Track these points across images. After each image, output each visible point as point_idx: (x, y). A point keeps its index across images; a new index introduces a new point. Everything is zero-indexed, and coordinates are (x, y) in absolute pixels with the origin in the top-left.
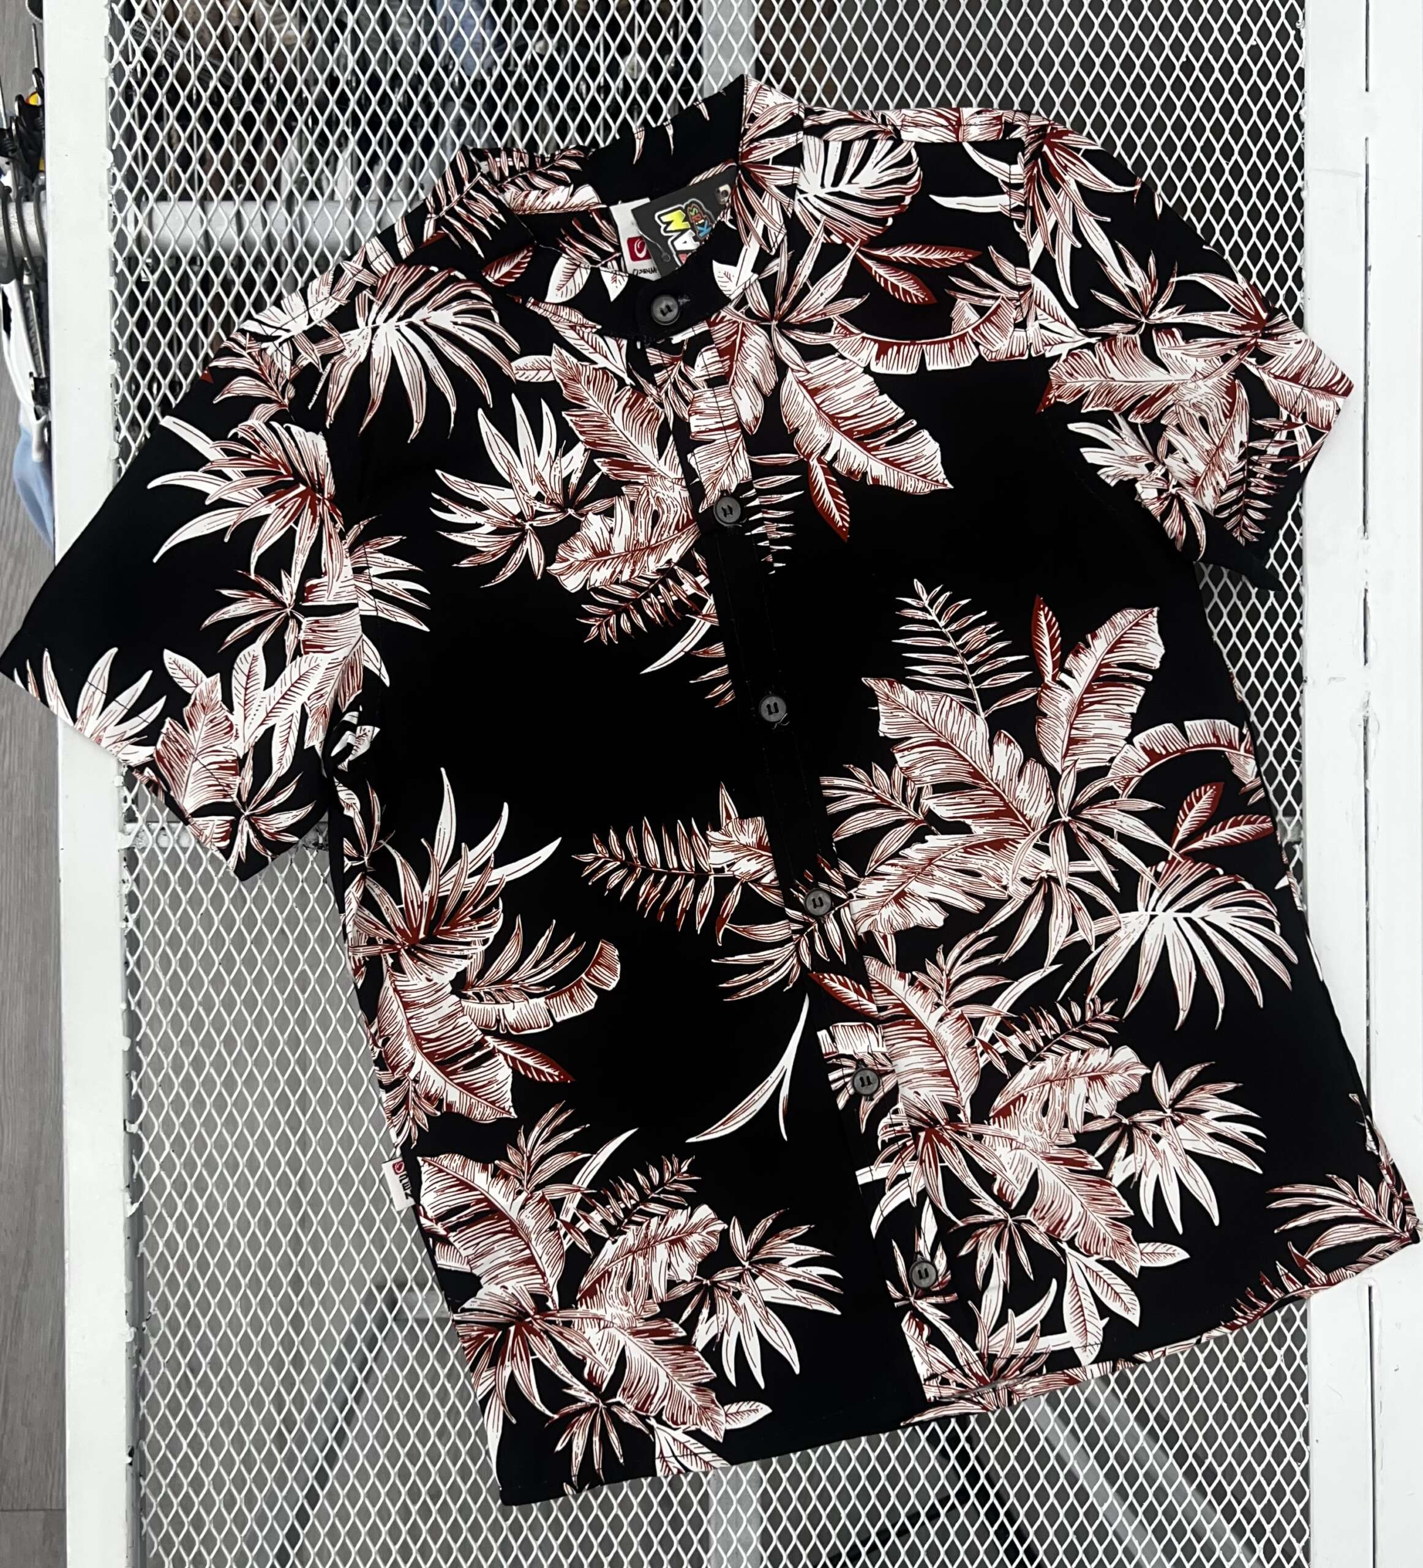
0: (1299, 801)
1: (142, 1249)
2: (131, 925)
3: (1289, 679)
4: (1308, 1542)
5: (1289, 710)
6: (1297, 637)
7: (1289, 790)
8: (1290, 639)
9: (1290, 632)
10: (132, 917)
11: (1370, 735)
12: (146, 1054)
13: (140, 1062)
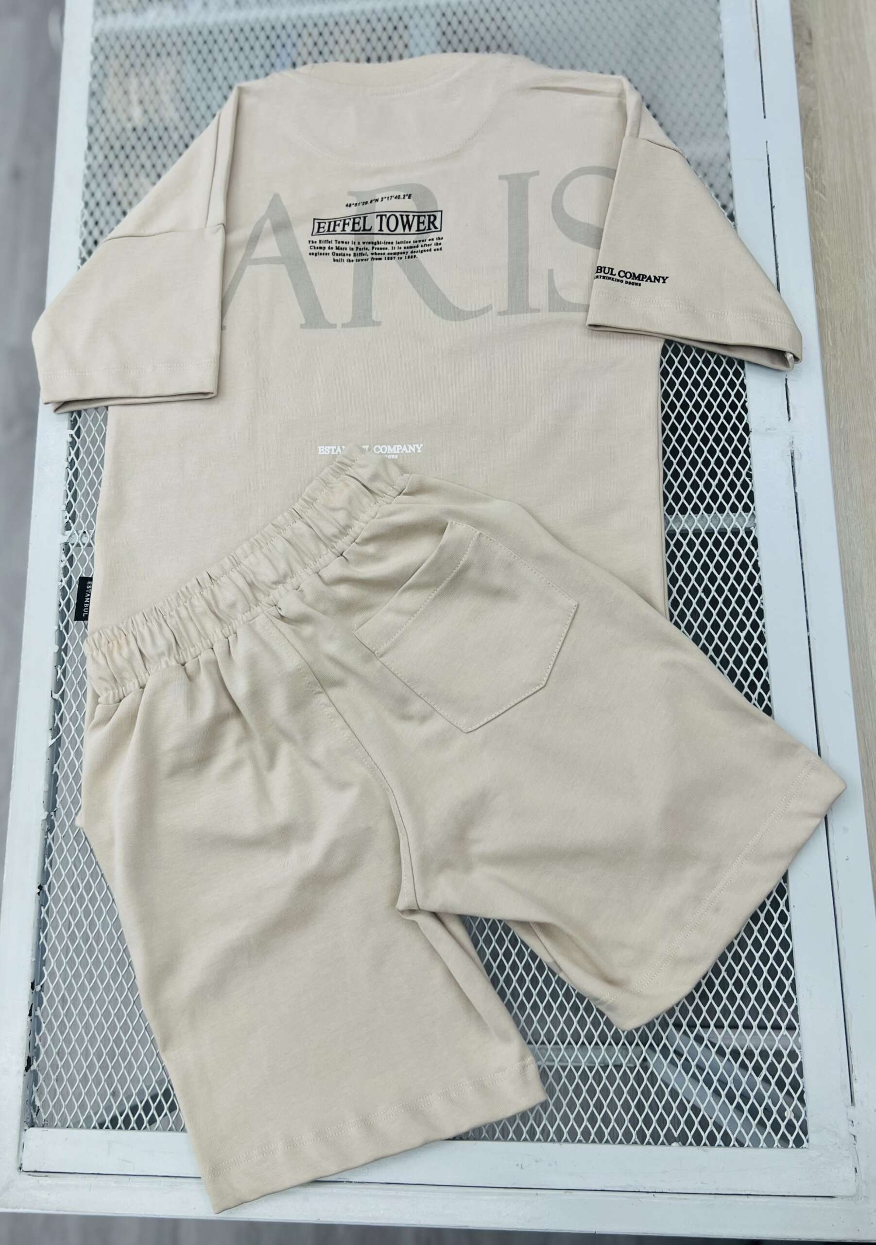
0: (753, 502)
1: (55, 769)
2: (64, 584)
3: (741, 431)
4: (794, 980)
5: (742, 450)
6: (744, 407)
7: (745, 495)
8: (739, 408)
9: (739, 405)
10: (65, 580)
11: (796, 462)
12: (66, 655)
13: (64, 660)
